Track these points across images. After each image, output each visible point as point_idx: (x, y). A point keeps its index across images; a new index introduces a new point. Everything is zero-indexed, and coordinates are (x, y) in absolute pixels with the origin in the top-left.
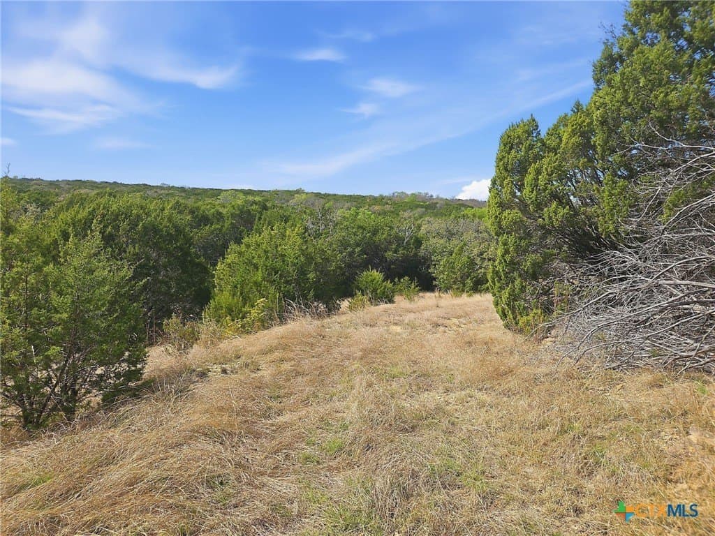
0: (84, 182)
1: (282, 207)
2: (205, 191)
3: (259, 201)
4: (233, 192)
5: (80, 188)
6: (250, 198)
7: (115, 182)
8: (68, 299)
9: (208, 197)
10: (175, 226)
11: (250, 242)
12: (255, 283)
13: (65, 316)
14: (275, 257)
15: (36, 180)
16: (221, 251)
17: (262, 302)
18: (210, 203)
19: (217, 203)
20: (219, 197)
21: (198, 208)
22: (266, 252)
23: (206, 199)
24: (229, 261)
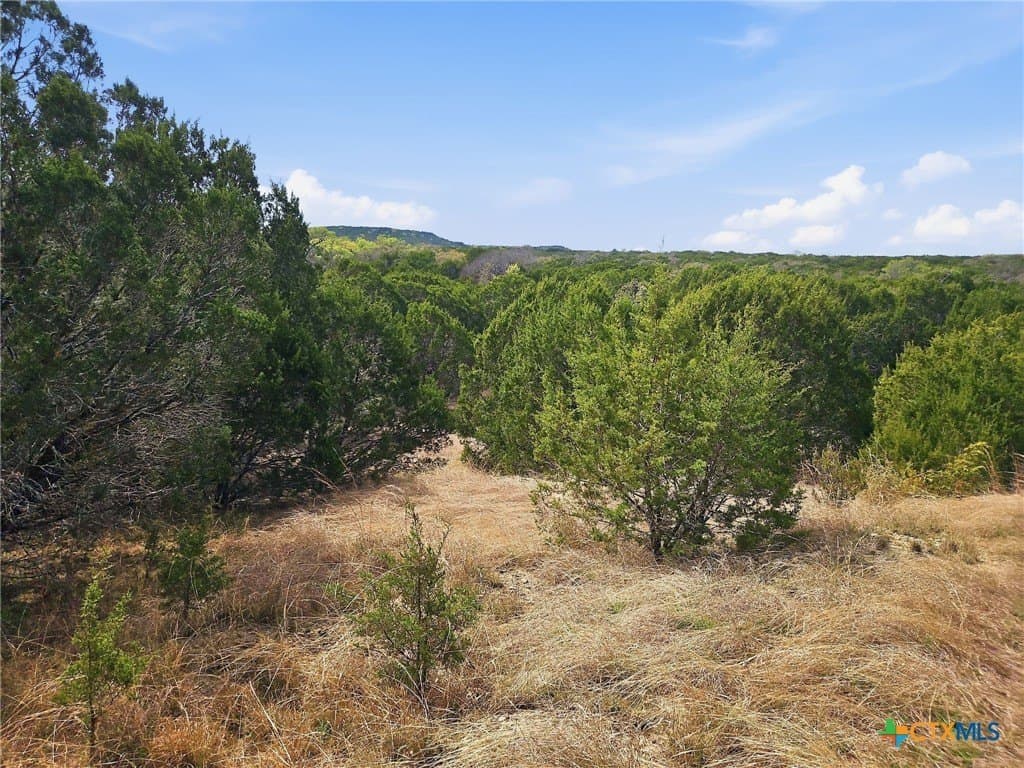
0: (696, 253)
1: (1002, 286)
2: (860, 260)
3: (958, 275)
4: (911, 260)
5: (689, 261)
6: (941, 269)
7: (732, 252)
8: (717, 404)
9: (865, 269)
10: (828, 314)
11: (945, 344)
12: (954, 413)
13: (713, 425)
14: (994, 372)
15: (644, 252)
16: (889, 356)
17: (978, 448)
18: (869, 279)
19: (879, 278)
20: (883, 269)
21: (852, 287)
22: (977, 363)
23: (861, 273)
24: (902, 372)
